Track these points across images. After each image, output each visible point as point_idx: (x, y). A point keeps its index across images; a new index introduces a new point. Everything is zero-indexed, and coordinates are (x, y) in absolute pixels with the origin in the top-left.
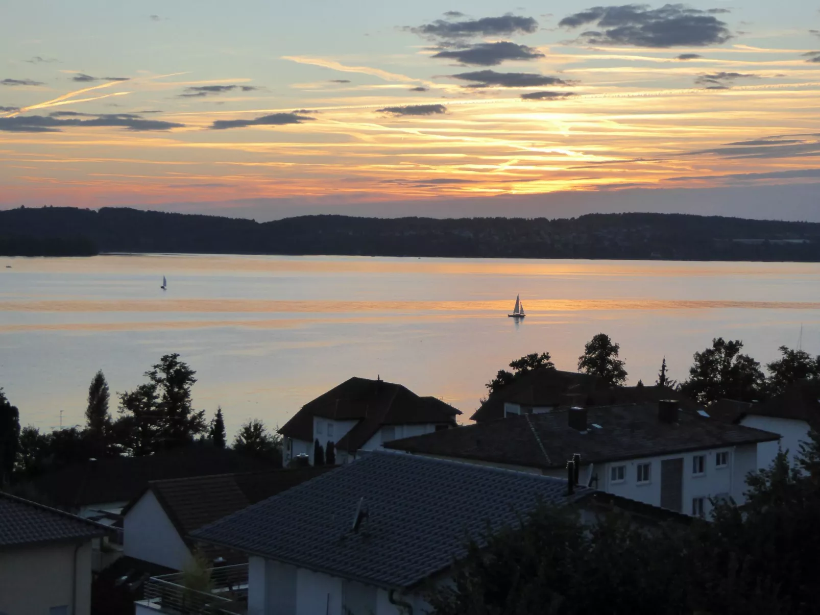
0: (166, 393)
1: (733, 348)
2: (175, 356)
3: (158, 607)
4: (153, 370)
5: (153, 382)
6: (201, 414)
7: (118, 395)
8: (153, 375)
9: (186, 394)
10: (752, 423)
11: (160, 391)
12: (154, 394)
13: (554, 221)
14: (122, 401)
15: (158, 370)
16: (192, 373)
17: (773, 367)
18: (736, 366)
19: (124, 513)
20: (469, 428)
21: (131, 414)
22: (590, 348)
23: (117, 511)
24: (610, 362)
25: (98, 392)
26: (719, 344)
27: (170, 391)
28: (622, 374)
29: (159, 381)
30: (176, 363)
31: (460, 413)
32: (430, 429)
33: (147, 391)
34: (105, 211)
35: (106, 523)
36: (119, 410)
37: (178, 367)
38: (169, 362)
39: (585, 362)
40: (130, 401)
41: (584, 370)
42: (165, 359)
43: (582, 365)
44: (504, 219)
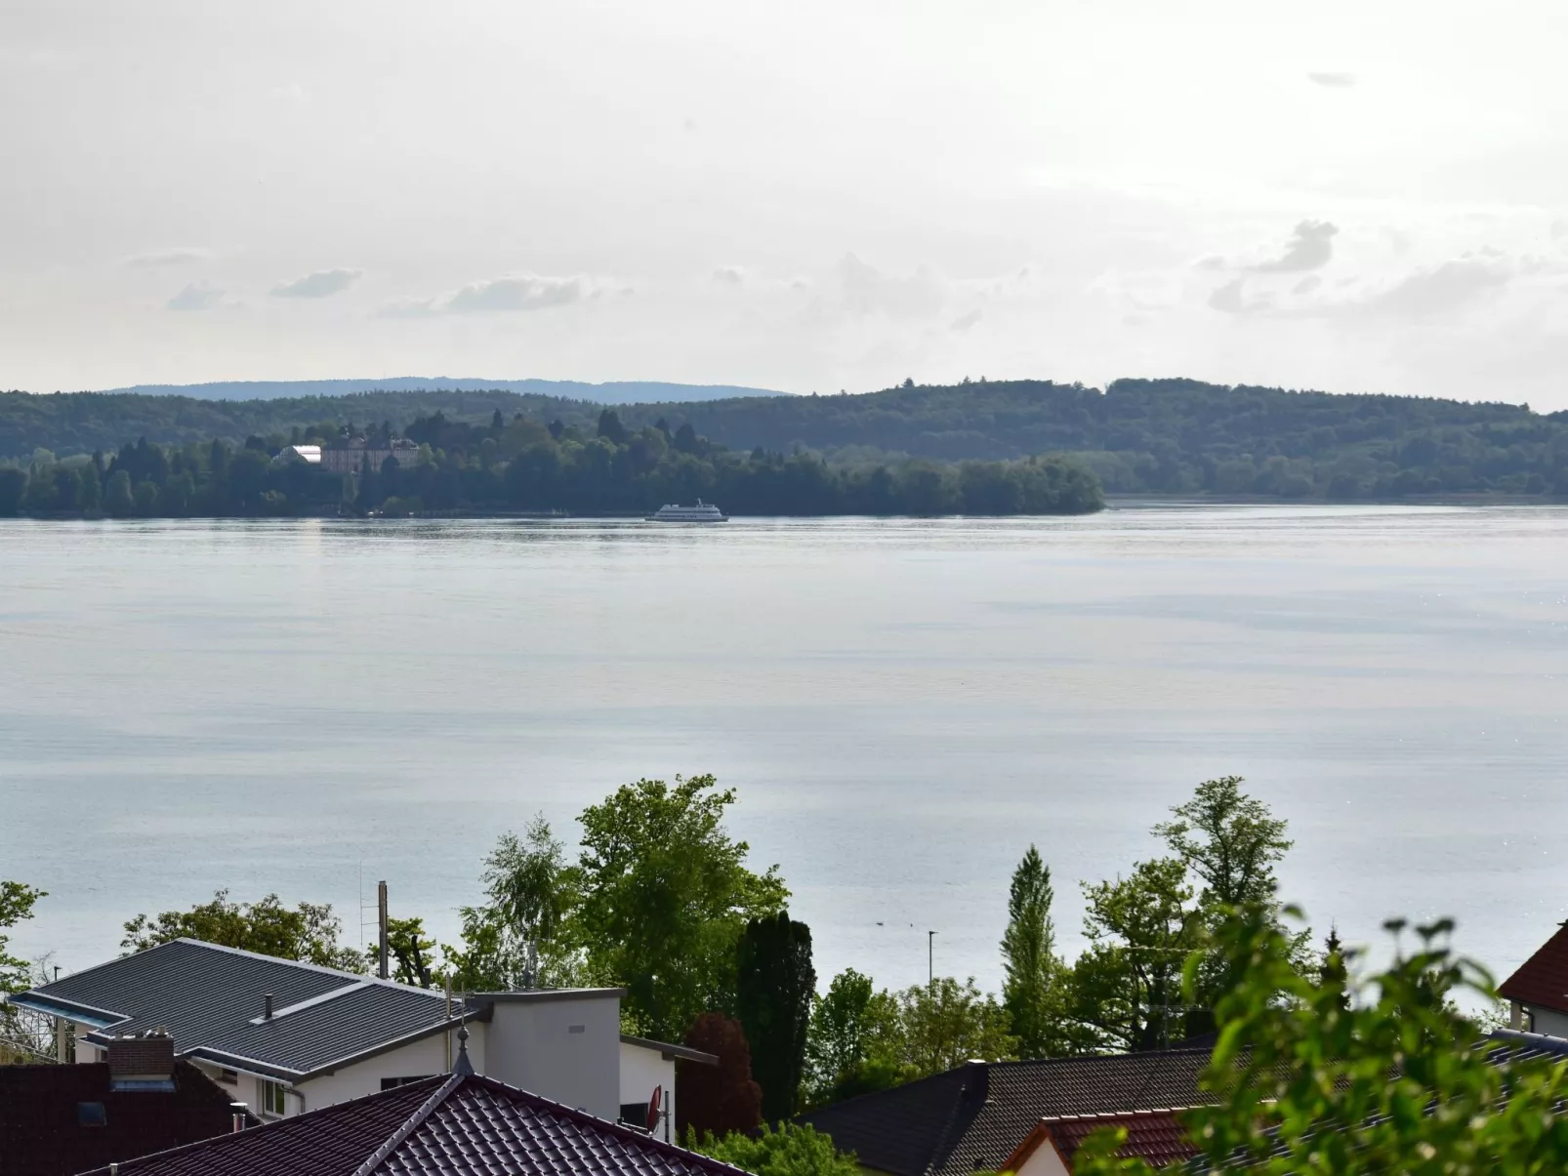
0: (1210, 886)
2: (1231, 782)
4: (1177, 821)
5: (1176, 855)
7: (1084, 889)
8: (1175, 834)
9: (1264, 886)
11: (1195, 883)
12: (1179, 888)
14: (1092, 904)
15: (1188, 820)
21: (1119, 942)
27: (1221, 880)
29: (1193, 853)
30: (1237, 802)
33: (1160, 880)
36: (1086, 930)
37: (1241, 812)
38: (1219, 801)
40: (1113, 909)
42: (1207, 790)
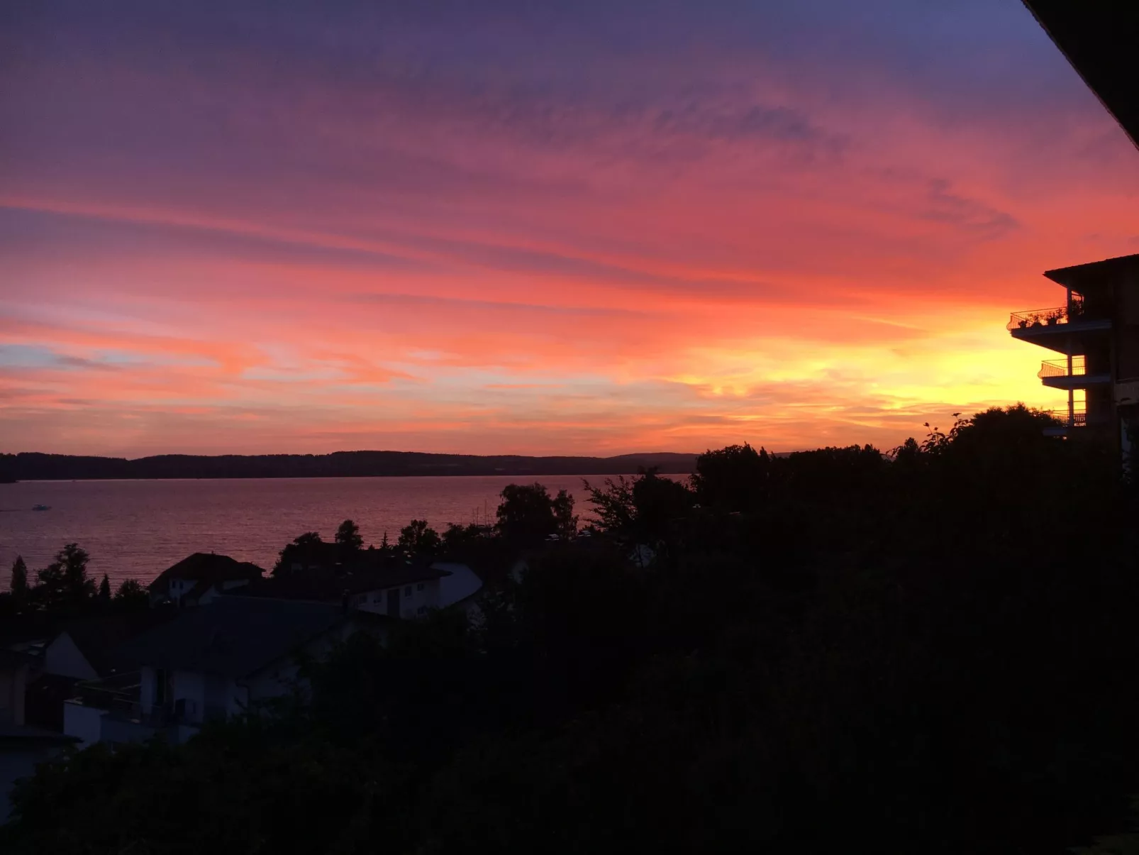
0: (68, 568)
1: (423, 524)
2: (75, 545)
3: (80, 703)
4: (59, 554)
5: (59, 562)
6: (93, 580)
8: (59, 558)
9: (83, 568)
10: (436, 566)
11: (64, 568)
12: (60, 570)
13: (317, 456)
14: (37, 574)
15: (63, 554)
16: (87, 555)
17: (444, 535)
18: (424, 535)
19: (46, 646)
20: (269, 579)
21: (44, 582)
22: (342, 528)
23: (41, 645)
24: (354, 536)
25: (19, 569)
26: (414, 523)
27: (71, 568)
28: (361, 542)
29: (64, 561)
30: (75, 550)
31: (264, 570)
32: (246, 582)
33: (54, 568)
34: (22, 455)
35: (34, 653)
36: (35, 581)
37: (77, 552)
38: (70, 549)
39: (338, 536)
40: (43, 575)
41: (339, 541)
42: (67, 547)
43: (337, 538)
44: (287, 456)
